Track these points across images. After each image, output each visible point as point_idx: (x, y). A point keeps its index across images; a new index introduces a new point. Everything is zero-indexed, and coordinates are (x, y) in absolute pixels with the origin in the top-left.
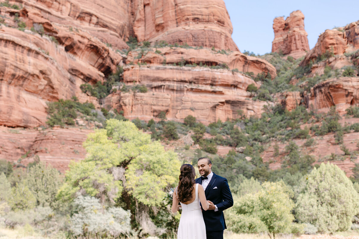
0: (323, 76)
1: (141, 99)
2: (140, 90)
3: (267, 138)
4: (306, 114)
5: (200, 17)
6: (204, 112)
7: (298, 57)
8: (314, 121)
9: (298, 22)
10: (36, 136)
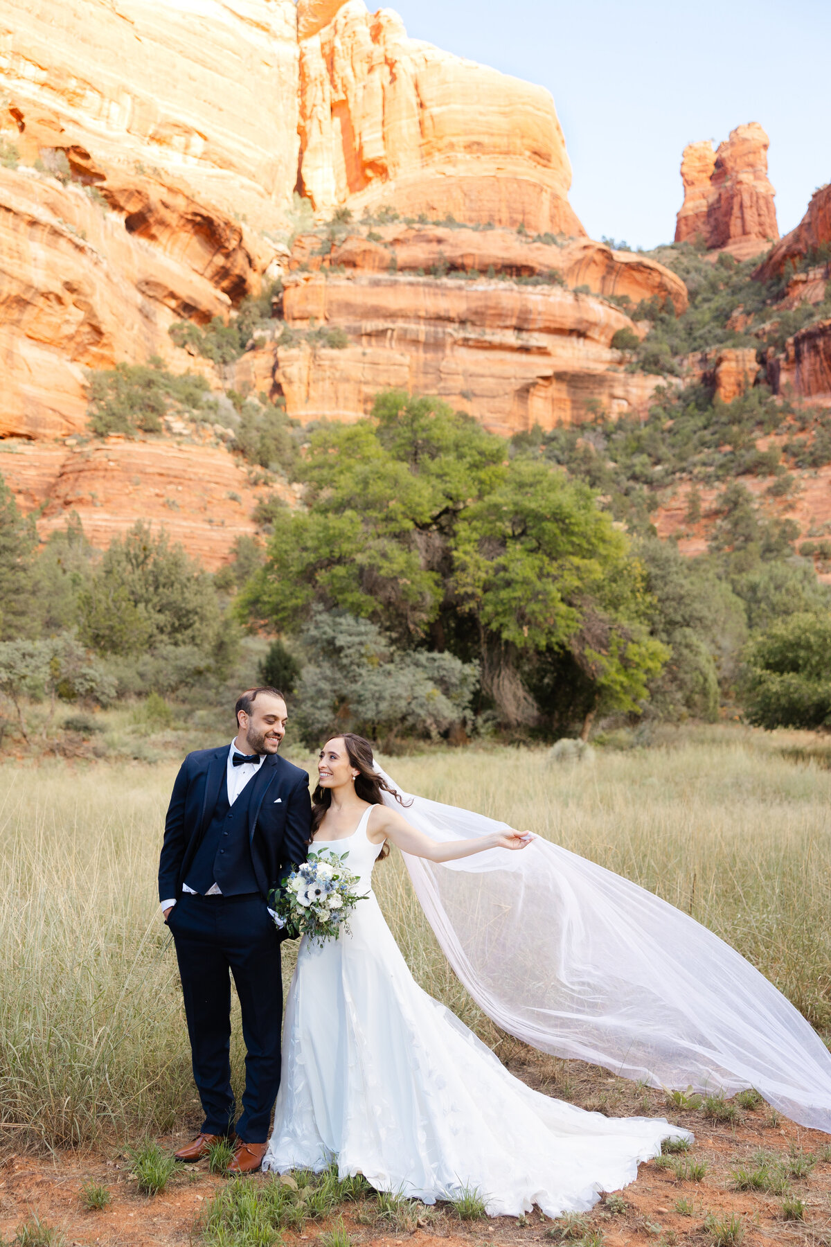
0: (822, 305)
1: (331, 367)
2: (329, 341)
3: (667, 473)
4: (772, 411)
5: (485, 139)
6: (497, 403)
7: (748, 254)
8: (795, 429)
9: (751, 158)
10: (62, 461)
